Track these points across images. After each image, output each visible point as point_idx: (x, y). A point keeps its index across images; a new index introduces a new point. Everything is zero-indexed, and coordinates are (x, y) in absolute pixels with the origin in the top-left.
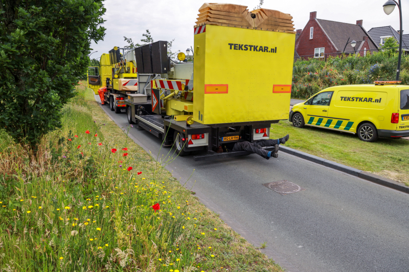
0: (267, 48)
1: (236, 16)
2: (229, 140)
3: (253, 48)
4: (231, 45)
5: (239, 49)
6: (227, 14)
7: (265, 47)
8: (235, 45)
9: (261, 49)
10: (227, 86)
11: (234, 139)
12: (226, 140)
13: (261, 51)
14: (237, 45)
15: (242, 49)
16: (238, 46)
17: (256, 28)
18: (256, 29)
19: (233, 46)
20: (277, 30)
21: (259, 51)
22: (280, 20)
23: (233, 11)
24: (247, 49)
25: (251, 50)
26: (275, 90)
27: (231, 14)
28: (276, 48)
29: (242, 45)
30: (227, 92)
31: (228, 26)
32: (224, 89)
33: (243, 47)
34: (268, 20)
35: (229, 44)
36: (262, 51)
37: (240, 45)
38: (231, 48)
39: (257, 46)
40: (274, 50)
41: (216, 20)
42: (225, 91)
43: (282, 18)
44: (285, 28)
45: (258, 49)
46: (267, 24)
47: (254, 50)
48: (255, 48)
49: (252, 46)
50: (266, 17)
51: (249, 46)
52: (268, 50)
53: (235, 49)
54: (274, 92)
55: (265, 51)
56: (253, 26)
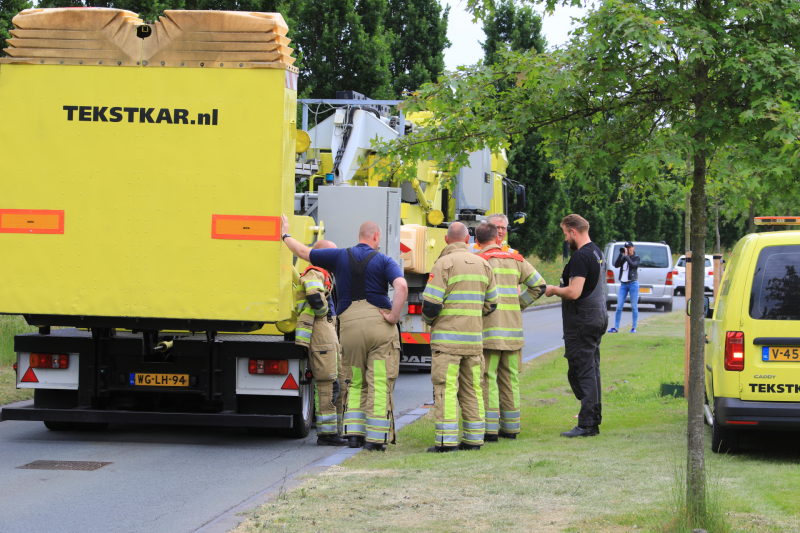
0: (186, 113)
1: (84, 36)
2: (153, 383)
3: (137, 115)
4: (70, 109)
5: (96, 119)
6: (60, 34)
7: (177, 111)
8: (82, 109)
9: (164, 115)
10: (61, 214)
11: (171, 383)
12: (144, 383)
13: (164, 122)
14: (89, 108)
15: (104, 119)
16: (92, 111)
17: (145, 64)
18: (144, 66)
19: (76, 114)
20: (217, 64)
21: (159, 121)
22: (227, 37)
23: (77, 25)
24: (119, 118)
25: (131, 119)
26: (218, 232)
27: (71, 34)
28: (215, 112)
29: (104, 109)
30: (60, 230)
31: (62, 63)
32: (53, 222)
33: (107, 114)
34: (183, 39)
35: (65, 108)
36: (169, 121)
37: (96, 109)
38: (70, 117)
39: (151, 110)
40: (210, 119)
41: (26, 52)
42: (57, 227)
43: (232, 28)
44: (243, 57)
45: (154, 115)
46: (181, 51)
47: (142, 120)
48: (146, 115)
49: (136, 110)
50: (178, 33)
51: (126, 109)
52: (189, 118)
53: (82, 118)
54: (215, 236)
55: (177, 122)
56: (138, 58)
